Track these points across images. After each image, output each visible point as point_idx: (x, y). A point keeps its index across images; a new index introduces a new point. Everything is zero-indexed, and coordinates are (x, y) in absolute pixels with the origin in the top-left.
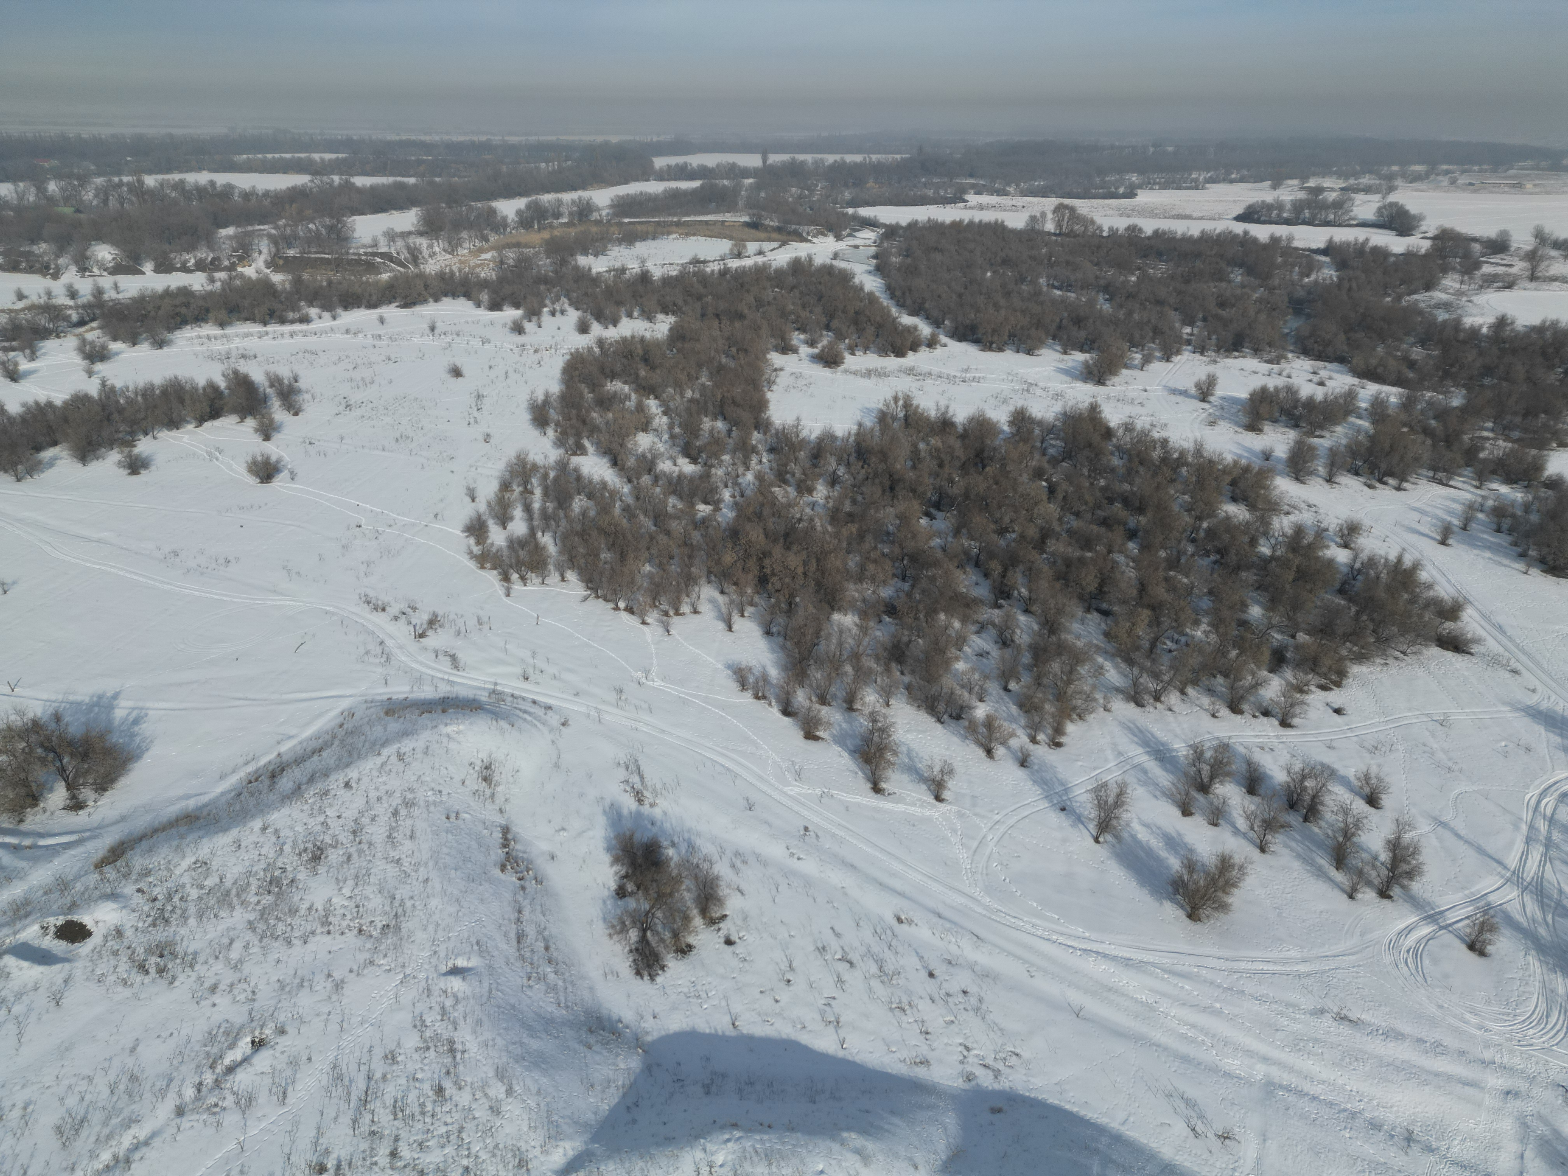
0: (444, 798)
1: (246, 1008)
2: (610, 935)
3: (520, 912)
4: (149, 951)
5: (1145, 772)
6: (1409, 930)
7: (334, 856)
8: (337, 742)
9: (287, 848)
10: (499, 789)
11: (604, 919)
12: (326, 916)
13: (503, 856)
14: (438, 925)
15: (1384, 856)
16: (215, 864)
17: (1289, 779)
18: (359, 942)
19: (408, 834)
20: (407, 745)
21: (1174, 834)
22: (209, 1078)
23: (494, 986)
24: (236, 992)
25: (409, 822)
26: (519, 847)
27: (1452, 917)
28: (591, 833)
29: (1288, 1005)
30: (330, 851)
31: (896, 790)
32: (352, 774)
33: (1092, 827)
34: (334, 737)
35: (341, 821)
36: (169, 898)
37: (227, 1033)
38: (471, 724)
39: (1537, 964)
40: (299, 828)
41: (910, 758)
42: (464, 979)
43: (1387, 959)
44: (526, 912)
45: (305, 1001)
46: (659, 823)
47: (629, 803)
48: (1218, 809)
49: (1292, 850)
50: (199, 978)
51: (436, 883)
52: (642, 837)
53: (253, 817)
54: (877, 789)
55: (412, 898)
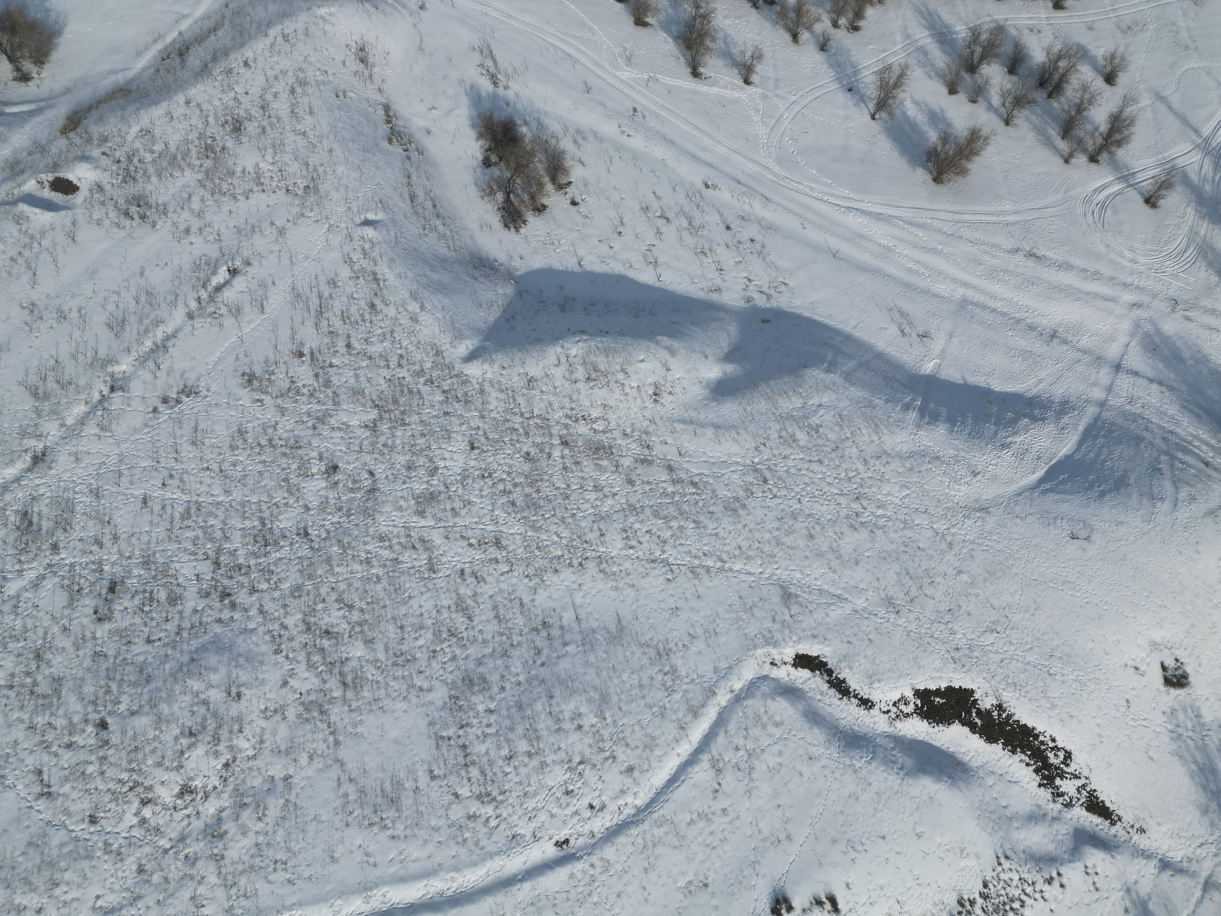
0: (331, 78)
1: (216, 246)
2: (482, 197)
3: (409, 177)
4: (127, 201)
5: (926, 54)
6: (1104, 187)
7: (251, 128)
8: (227, 23)
9: (211, 119)
10: (375, 70)
11: (476, 184)
12: (258, 178)
13: (388, 130)
14: (347, 187)
15: (1104, 128)
16: (157, 132)
17: (1046, 60)
18: (289, 199)
19: (308, 110)
20: (289, 26)
21: (938, 111)
22: (204, 295)
23: (399, 234)
24: (205, 234)
25: (306, 100)
26: (399, 123)
27: (1140, 177)
28: (457, 112)
29: (993, 246)
30: (247, 124)
31: (712, 74)
32: (249, 54)
33: (872, 106)
34: (223, 17)
35: (249, 98)
36: (130, 160)
37: (208, 264)
38: (340, 6)
39: (1193, 213)
40: (216, 103)
41: (726, 43)
42: (375, 229)
43: (1079, 210)
44: (414, 177)
45: (260, 242)
46: (512, 104)
47: (486, 85)
48: (979, 87)
49: (1031, 122)
50: (174, 223)
51: (339, 153)
52: (500, 116)
53: (176, 92)
54: (695, 74)
55: (322, 165)
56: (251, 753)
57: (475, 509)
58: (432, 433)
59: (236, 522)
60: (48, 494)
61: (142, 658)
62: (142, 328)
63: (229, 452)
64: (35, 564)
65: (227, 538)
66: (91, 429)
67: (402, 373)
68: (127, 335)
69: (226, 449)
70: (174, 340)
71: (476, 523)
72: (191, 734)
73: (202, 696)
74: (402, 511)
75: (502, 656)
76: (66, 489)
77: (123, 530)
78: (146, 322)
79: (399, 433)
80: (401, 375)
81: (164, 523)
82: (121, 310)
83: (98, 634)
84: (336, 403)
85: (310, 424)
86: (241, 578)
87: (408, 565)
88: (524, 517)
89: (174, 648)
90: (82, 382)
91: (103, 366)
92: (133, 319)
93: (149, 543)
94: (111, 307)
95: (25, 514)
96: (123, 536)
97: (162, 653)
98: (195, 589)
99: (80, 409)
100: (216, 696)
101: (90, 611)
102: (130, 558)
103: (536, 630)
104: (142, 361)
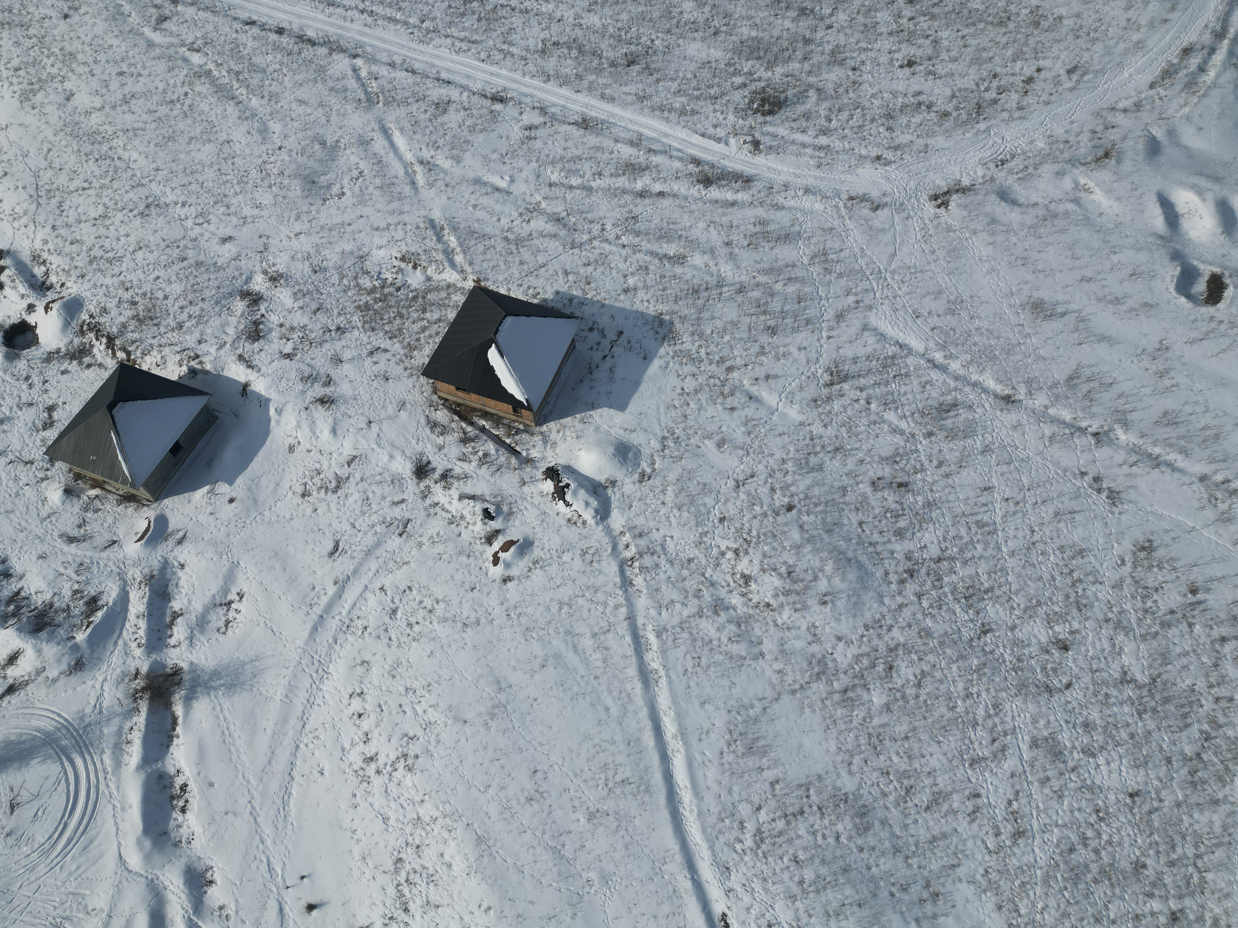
56: (779, 622)
57: (1054, 804)
58: (1138, 746)
59: (983, 567)
60: (977, 416)
61: (846, 522)
62: (1174, 441)
63: (1055, 546)
64: (912, 425)
65: (965, 563)
66: (1048, 430)
67: (1208, 704)
68: (1161, 430)
69: (1058, 543)
70: (1169, 470)
71: (1038, 807)
72: (789, 573)
73: (820, 575)
74: (1033, 723)
75: (894, 847)
76: (985, 428)
77: (956, 480)
78: (1182, 442)
79: (1126, 709)
80: (1204, 702)
81: (969, 508)
82: (1189, 418)
83: (861, 486)
84: (1144, 637)
85: (1110, 615)
86: (929, 583)
87: (973, 737)
88: (1057, 864)
89: (858, 544)
90: (1095, 409)
91: (1118, 421)
92: (1181, 430)
93: (948, 502)
94: (1188, 409)
95: (955, 405)
96: (950, 481)
97: (852, 536)
98: (912, 547)
99: (1066, 415)
100: (822, 585)
101: (880, 474)
102: (932, 490)
103: (928, 886)
104: (1135, 450)
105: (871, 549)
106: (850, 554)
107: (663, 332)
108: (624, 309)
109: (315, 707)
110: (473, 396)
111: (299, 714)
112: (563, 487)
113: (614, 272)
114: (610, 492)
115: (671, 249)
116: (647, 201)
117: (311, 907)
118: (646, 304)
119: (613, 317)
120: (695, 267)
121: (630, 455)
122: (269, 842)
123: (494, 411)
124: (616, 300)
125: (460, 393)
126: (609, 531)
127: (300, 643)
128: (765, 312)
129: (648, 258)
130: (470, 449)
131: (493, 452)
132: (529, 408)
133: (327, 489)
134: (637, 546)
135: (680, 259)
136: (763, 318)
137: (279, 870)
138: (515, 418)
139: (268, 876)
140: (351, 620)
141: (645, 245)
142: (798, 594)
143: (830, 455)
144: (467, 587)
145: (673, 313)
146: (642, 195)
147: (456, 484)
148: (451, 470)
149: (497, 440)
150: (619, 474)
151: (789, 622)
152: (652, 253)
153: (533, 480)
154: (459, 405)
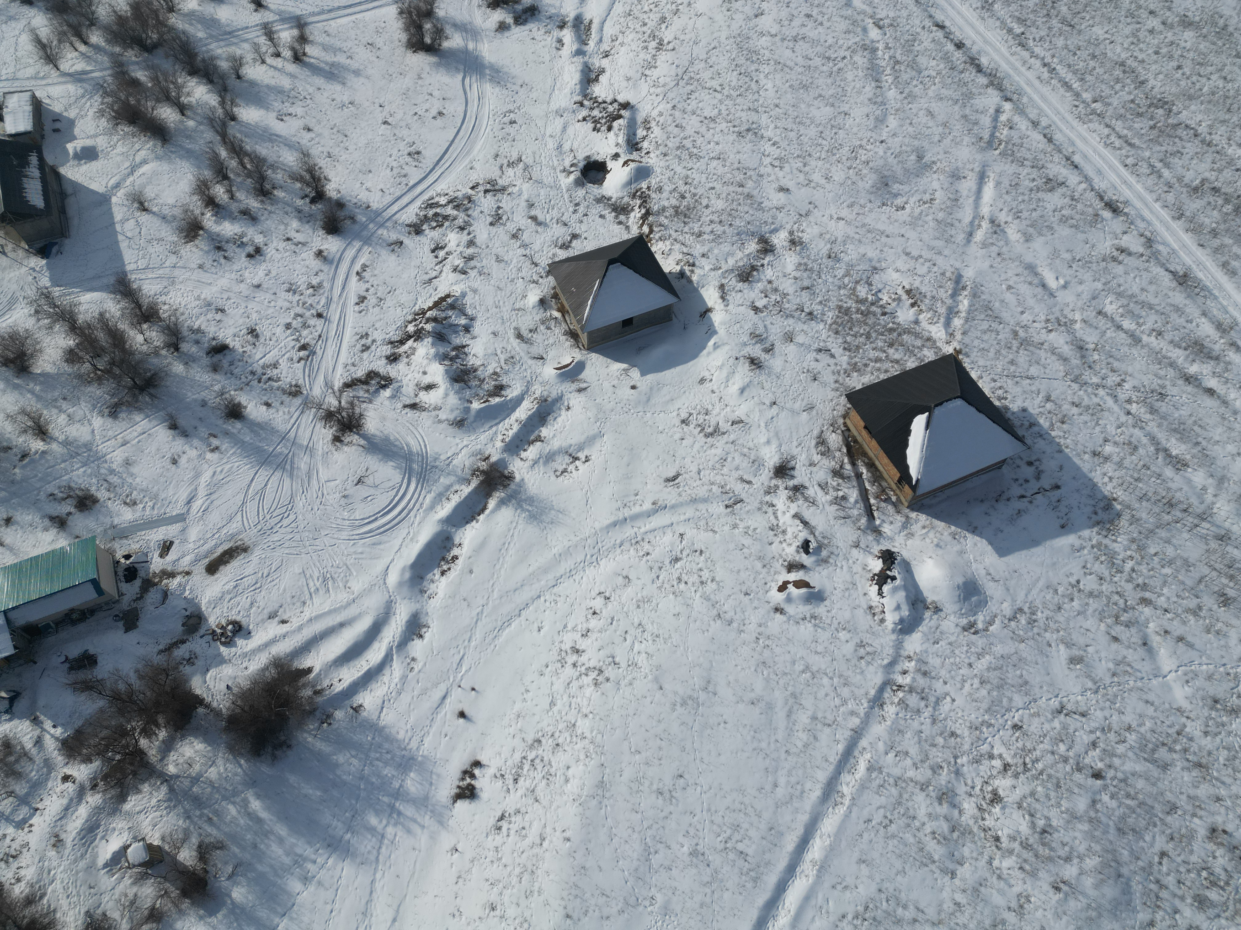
105: (1153, 886)
106: (1125, 871)
107: (1102, 515)
108: (1078, 469)
109: (571, 580)
110: (874, 443)
111: (558, 575)
112: (889, 577)
113: (1098, 429)
114: (927, 614)
115: (1177, 448)
116: (1189, 388)
117: (462, 715)
118: (1106, 479)
119: (1061, 468)
120: (1189, 481)
121: (974, 599)
122: (473, 644)
123: (880, 467)
124: (1078, 455)
125: (864, 433)
126: (899, 646)
127: (597, 525)
128: (1232, 578)
129: (1145, 440)
130: (835, 484)
131: (852, 500)
132: (914, 488)
133: (703, 430)
134: (914, 680)
135: (1179, 464)
136: (1225, 581)
137: (464, 669)
138: (894, 487)
139: (455, 666)
140: (643, 540)
141: (1152, 427)
142: (1036, 856)
143: (1186, 764)
144: (744, 589)
145: (1128, 507)
146: (1188, 379)
147: (800, 502)
148: (805, 488)
149: (864, 494)
150: (950, 606)
151: (1005, 872)
152: (1153, 439)
153: (867, 550)
154: (856, 441)
